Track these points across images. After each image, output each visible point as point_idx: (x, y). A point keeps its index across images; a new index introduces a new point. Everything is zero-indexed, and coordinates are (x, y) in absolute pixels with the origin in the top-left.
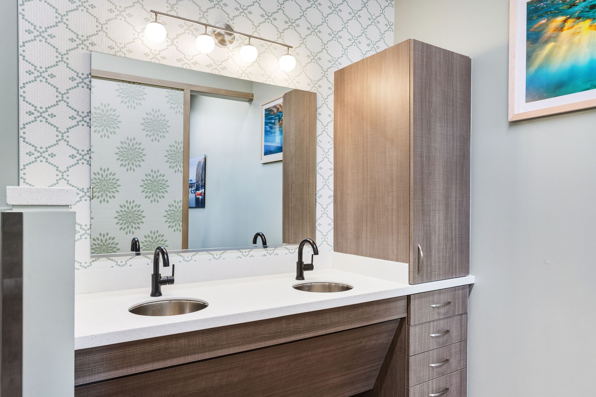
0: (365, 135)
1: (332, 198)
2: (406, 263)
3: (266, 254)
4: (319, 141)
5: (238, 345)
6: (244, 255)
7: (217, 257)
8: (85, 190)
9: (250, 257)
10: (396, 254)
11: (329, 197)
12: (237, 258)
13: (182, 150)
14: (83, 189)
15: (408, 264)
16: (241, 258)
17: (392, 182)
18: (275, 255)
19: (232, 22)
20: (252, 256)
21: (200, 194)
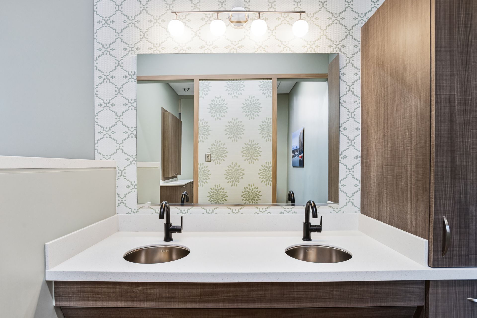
0: (385, 87)
1: (360, 159)
2: (425, 238)
3: (283, 211)
4: (343, 101)
5: (195, 302)
6: (261, 212)
7: (235, 212)
8: (134, 157)
9: (267, 213)
10: (414, 226)
11: (356, 158)
12: (255, 213)
13: (271, 124)
14: (132, 156)
15: (427, 241)
16: (258, 213)
17: (411, 137)
18: (293, 213)
19: (248, 4)
20: (269, 212)
21: (301, 157)
